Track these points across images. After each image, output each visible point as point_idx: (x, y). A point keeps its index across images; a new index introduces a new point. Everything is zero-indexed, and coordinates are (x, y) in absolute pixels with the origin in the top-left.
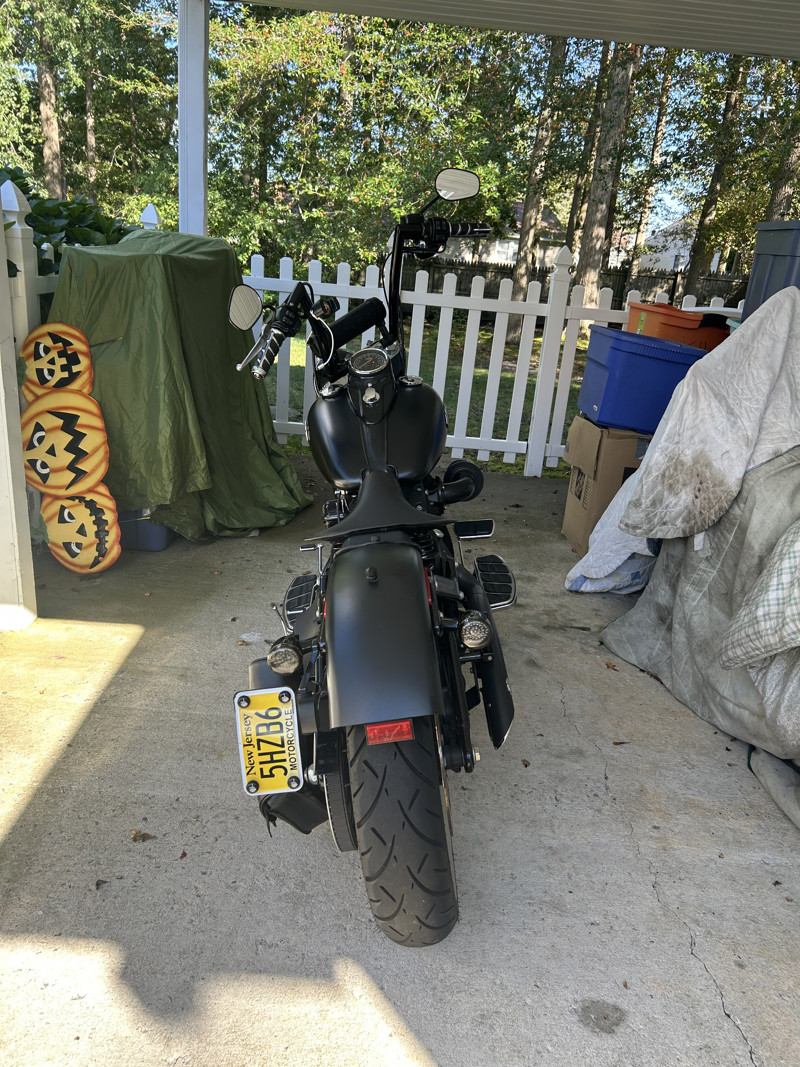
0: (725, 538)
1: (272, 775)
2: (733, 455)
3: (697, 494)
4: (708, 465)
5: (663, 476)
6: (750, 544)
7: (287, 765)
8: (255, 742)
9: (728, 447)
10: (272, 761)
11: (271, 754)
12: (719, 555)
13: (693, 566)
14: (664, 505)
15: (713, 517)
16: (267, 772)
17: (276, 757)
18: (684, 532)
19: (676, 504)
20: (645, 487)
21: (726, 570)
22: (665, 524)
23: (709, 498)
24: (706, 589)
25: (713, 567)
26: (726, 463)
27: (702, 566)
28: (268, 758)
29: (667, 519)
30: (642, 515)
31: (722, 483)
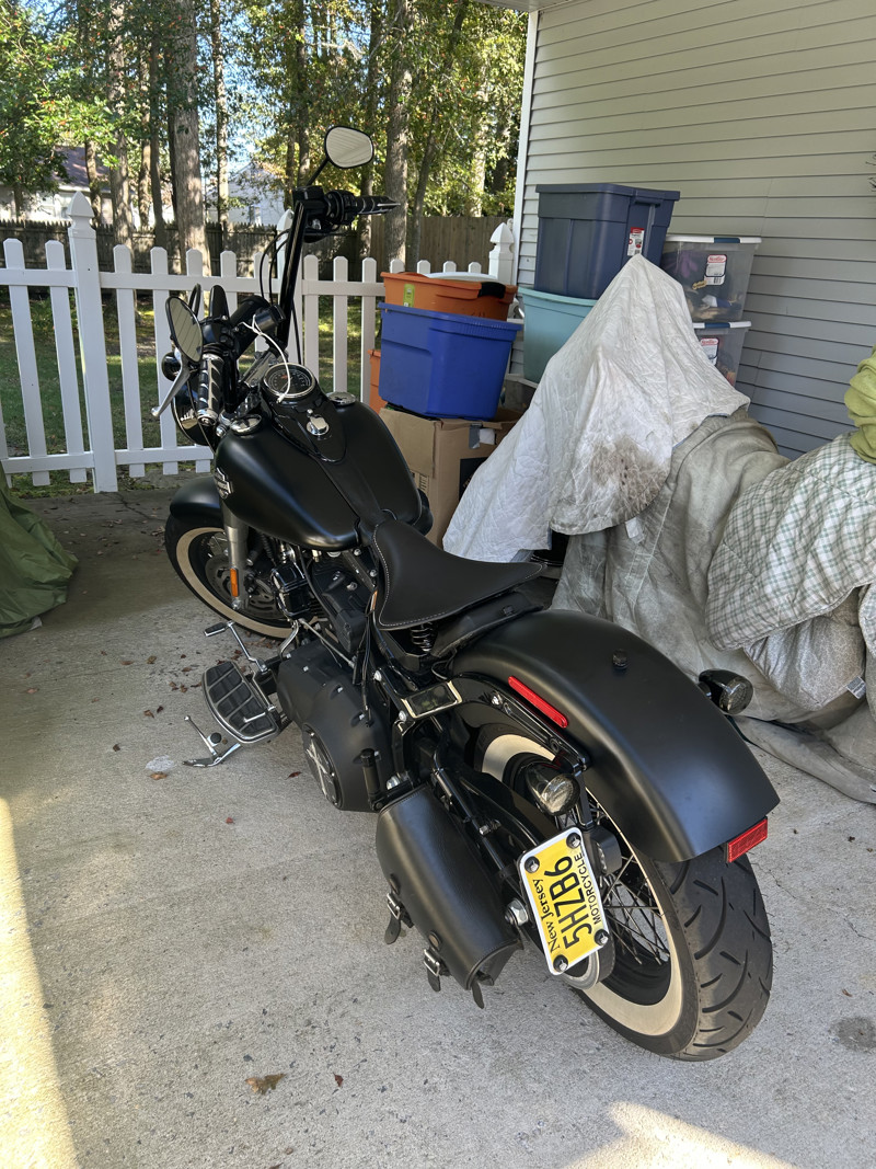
0: (659, 520)
1: (577, 940)
2: (659, 435)
3: (624, 480)
4: (633, 449)
5: (592, 467)
6: (696, 522)
7: (589, 920)
8: (553, 910)
9: (651, 428)
10: (575, 923)
11: (572, 915)
12: (652, 538)
13: (630, 553)
14: (594, 497)
15: (645, 501)
16: (570, 939)
17: (577, 917)
18: (613, 520)
19: (604, 494)
20: (577, 482)
21: (665, 552)
22: (595, 516)
23: (638, 483)
24: (646, 574)
25: (649, 551)
26: (651, 444)
27: (638, 552)
28: (569, 921)
29: (596, 511)
30: (577, 512)
31: (651, 465)
